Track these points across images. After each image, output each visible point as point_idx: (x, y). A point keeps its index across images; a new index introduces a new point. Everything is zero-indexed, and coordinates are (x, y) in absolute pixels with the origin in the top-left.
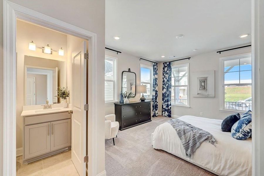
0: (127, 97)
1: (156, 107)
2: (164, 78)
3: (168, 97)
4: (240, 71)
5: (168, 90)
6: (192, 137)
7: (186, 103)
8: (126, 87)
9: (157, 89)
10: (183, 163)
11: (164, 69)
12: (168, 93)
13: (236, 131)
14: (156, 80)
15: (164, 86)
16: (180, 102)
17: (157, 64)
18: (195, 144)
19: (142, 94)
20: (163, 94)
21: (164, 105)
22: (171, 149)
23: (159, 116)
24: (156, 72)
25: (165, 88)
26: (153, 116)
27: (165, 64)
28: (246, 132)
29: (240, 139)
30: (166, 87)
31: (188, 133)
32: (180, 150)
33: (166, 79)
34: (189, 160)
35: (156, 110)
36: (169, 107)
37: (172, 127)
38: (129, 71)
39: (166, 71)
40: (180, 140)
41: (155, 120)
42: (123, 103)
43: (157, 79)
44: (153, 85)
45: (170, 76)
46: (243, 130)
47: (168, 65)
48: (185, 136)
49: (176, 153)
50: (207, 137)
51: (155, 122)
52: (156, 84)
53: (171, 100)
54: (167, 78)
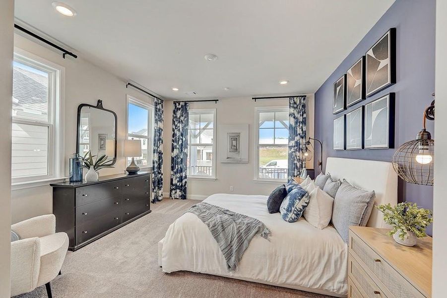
0: (92, 167)
1: (159, 184)
2: (176, 129)
3: (182, 163)
4: (275, 128)
5: (182, 151)
6: (236, 233)
7: (210, 174)
8: (87, 144)
9: (161, 148)
10: (222, 283)
11: (174, 112)
12: (181, 157)
13: (287, 210)
14: (159, 131)
15: (175, 144)
16: (201, 172)
17: (162, 101)
18: (242, 244)
19: (130, 159)
20: (173, 159)
21: (174, 179)
22: (200, 264)
23: (165, 199)
24: (161, 116)
25: (176, 148)
26: (154, 202)
27: (177, 104)
28: (299, 210)
29: (293, 221)
30: (178, 147)
31: (229, 227)
32: (217, 262)
33: (178, 132)
34: (231, 275)
35: (159, 188)
36: (184, 182)
37: (199, 220)
38: (99, 105)
39: (178, 117)
40: (216, 242)
41: (159, 210)
42: (81, 181)
43: (162, 130)
44: (155, 140)
45: (185, 126)
46: (296, 208)
47: (182, 107)
48: (224, 235)
49: (210, 268)
50: (257, 228)
51: (157, 212)
52: (160, 139)
53: (186, 169)
54: (181, 130)
